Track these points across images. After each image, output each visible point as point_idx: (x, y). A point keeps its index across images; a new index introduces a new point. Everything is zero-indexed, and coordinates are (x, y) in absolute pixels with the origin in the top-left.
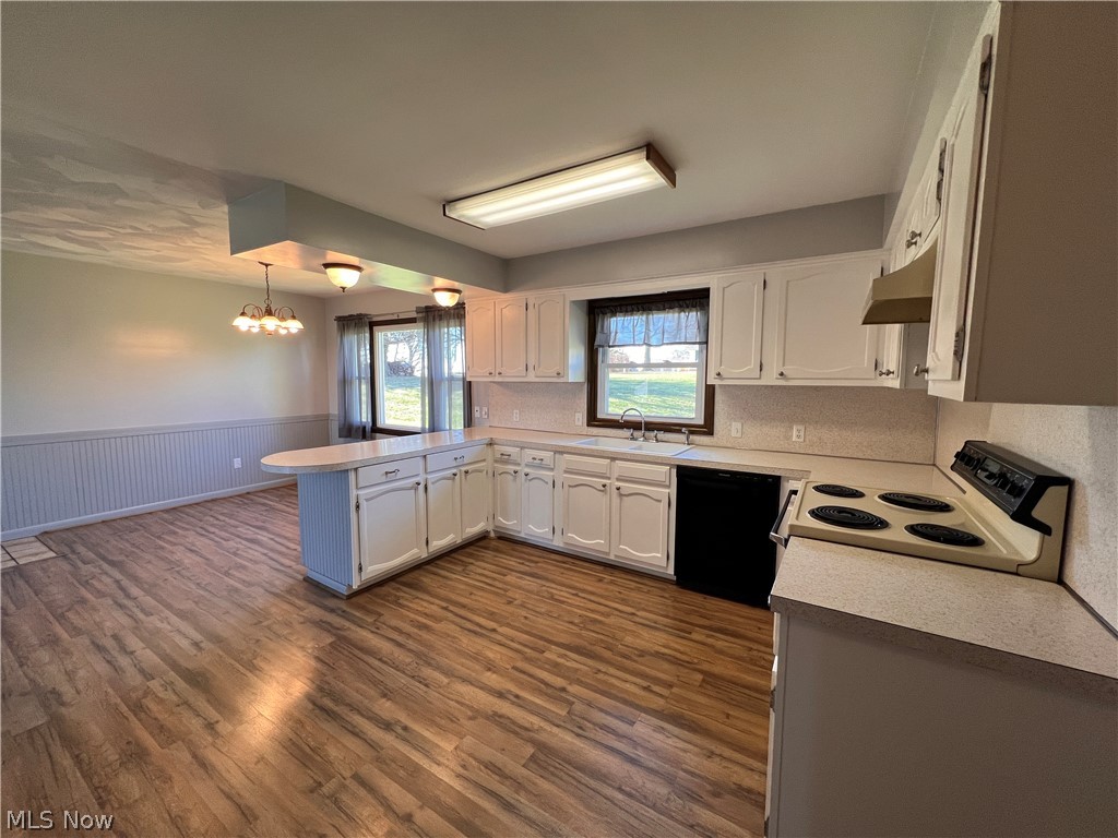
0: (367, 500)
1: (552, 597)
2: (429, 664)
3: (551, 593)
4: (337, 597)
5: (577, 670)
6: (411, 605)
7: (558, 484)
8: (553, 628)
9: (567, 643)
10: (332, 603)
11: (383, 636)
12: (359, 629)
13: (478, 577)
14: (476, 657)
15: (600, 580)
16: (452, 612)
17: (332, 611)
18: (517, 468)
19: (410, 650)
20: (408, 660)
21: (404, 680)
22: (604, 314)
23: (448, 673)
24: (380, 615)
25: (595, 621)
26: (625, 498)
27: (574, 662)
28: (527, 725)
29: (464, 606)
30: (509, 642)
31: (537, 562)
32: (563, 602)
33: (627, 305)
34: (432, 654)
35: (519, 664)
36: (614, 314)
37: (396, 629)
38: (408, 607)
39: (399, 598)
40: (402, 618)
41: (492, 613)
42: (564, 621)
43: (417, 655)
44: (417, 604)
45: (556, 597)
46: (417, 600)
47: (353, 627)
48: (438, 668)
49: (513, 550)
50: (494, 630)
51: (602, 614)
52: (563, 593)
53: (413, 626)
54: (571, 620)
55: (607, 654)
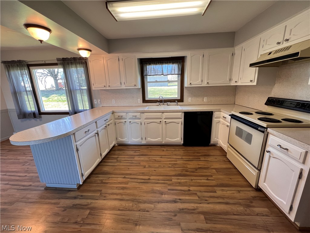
0: (80, 146)
1: (155, 161)
2: (140, 202)
3: (154, 159)
4: (72, 191)
5: (186, 182)
6: (109, 181)
7: (143, 124)
8: (166, 171)
9: (175, 174)
10: (72, 194)
11: (110, 199)
12: (96, 201)
13: (125, 162)
14: (153, 192)
15: (163, 151)
16: (128, 178)
17: (75, 198)
18: (125, 120)
19: (127, 200)
20: (131, 204)
21: (137, 214)
22: (146, 64)
23: (151, 202)
24: (101, 191)
25: (175, 164)
26: (167, 124)
27: (183, 180)
28: (193, 208)
29: (131, 174)
30: (158, 181)
31: (139, 150)
32: (160, 161)
33: (155, 61)
34: (137, 198)
35: (170, 187)
36: (150, 64)
37: (113, 194)
38: (109, 183)
39: (102, 181)
40: (112, 188)
41: (143, 173)
42: (166, 167)
43: (133, 200)
44: (112, 180)
45: (157, 160)
46: (110, 179)
47: (93, 201)
48: (145, 202)
49: (127, 148)
50: (149, 179)
51: (174, 161)
52: (158, 158)
53: (119, 189)
54: (168, 166)
55: (188, 173)
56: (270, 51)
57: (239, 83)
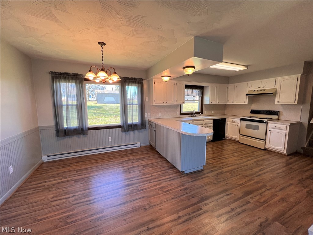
56: (254, 90)
57: (235, 103)
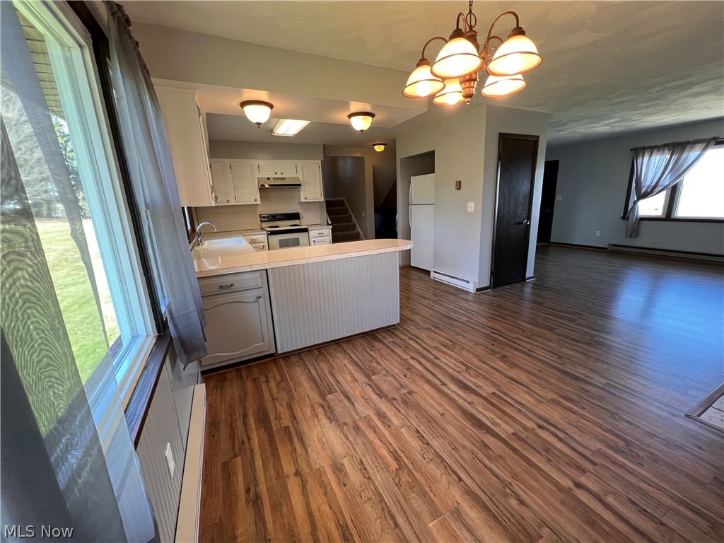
56: (269, 177)
57: (233, 202)
